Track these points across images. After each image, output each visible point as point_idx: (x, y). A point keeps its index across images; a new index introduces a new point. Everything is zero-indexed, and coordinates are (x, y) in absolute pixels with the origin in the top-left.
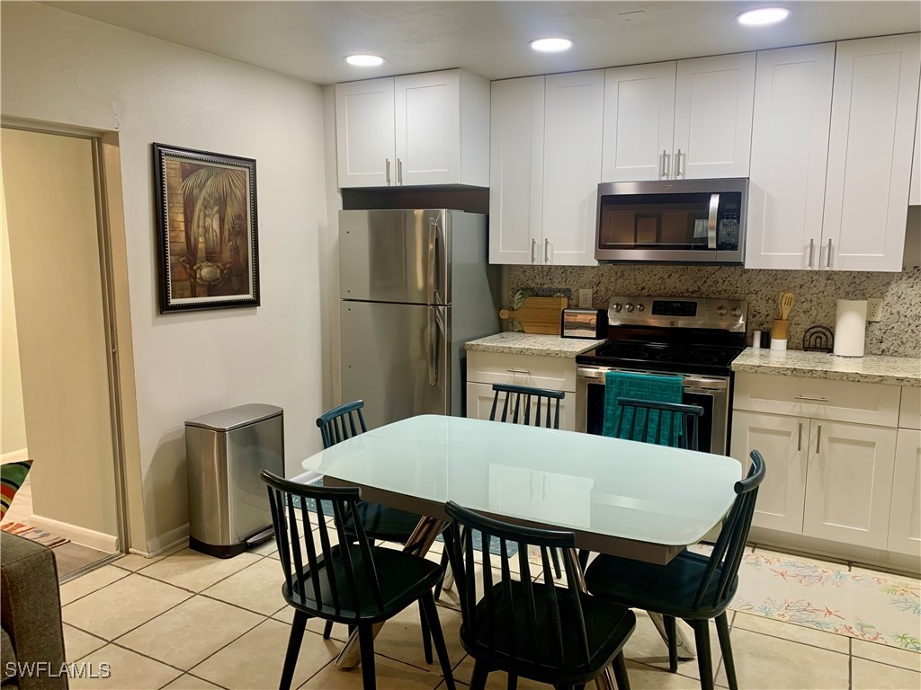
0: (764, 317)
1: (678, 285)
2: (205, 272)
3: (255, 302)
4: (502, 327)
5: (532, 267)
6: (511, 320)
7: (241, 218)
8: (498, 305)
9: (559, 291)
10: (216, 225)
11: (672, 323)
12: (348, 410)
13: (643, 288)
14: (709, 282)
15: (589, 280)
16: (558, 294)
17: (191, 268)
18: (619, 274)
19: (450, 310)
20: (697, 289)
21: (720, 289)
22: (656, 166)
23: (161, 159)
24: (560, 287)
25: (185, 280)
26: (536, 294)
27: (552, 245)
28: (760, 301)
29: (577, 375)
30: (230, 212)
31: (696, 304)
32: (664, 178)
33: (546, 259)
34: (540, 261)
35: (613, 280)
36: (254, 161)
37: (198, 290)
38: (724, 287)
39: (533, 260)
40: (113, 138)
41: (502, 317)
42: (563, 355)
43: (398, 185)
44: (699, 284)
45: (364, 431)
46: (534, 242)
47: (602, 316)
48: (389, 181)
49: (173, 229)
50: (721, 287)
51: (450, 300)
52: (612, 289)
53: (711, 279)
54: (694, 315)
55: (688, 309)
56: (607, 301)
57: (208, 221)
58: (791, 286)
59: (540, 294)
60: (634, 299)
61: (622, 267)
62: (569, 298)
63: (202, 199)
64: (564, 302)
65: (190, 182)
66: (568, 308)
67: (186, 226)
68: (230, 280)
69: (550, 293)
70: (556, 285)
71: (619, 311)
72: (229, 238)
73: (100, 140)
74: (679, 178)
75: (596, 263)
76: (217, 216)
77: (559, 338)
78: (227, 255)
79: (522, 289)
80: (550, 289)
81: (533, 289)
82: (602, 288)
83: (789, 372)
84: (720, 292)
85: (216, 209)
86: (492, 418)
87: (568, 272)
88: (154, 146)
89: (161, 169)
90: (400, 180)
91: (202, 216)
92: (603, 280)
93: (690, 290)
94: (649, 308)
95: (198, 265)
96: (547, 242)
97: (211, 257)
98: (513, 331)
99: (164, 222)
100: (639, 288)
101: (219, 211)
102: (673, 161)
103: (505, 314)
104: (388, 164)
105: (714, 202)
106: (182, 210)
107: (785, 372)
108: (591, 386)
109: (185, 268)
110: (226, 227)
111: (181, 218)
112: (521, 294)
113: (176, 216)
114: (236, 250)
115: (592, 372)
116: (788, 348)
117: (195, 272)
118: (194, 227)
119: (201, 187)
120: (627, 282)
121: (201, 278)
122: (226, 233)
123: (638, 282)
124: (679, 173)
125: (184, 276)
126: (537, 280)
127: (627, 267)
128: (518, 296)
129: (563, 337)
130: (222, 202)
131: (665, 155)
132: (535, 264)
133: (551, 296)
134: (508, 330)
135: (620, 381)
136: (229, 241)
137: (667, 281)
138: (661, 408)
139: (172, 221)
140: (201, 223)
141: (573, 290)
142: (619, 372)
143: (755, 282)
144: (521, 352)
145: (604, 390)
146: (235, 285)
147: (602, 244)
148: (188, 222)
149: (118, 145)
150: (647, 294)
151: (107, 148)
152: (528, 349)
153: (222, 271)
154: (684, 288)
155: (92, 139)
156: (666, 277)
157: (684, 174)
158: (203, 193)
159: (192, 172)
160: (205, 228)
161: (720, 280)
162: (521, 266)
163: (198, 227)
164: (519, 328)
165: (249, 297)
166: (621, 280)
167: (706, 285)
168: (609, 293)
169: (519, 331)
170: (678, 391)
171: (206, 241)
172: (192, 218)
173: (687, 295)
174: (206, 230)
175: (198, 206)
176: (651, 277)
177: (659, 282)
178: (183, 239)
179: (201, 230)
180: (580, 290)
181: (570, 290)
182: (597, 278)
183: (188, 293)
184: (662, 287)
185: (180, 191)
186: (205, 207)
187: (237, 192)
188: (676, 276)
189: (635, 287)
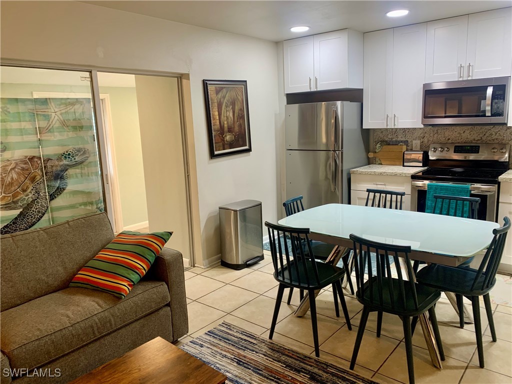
1: (469, 137)
2: (228, 137)
4: (369, 162)
5: (387, 129)
6: (375, 158)
7: (241, 110)
8: (368, 150)
9: (402, 142)
10: (231, 115)
11: (465, 157)
12: (296, 200)
13: (449, 139)
14: (487, 135)
15: (419, 135)
16: (401, 144)
17: (222, 136)
18: (435, 132)
19: (342, 153)
20: (480, 139)
21: (493, 138)
22: (456, 73)
23: (207, 87)
24: (402, 140)
25: (220, 142)
26: (388, 143)
27: (398, 118)
29: (412, 185)
30: (237, 108)
31: (479, 146)
32: (461, 79)
33: (395, 125)
34: (391, 126)
35: (431, 135)
36: (246, 81)
37: (226, 146)
38: (496, 137)
39: (387, 125)
40: (187, 76)
41: (370, 157)
42: (404, 175)
43: (315, 90)
44: (481, 135)
45: (303, 210)
46: (388, 116)
47: (426, 155)
48: (310, 88)
49: (214, 119)
51: (342, 148)
52: (431, 140)
53: (488, 133)
54: (478, 152)
55: (475, 149)
56: (428, 147)
57: (228, 113)
59: (391, 143)
60: (444, 146)
61: (436, 128)
62: (407, 146)
63: (225, 103)
64: (404, 148)
65: (220, 96)
66: (407, 150)
67: (219, 117)
68: (238, 140)
69: (396, 143)
70: (399, 139)
71: (435, 152)
72: (237, 120)
73: (181, 78)
74: (470, 78)
75: (422, 126)
76: (231, 111)
77: (402, 167)
78: (237, 129)
79: (381, 141)
80: (396, 141)
81: (387, 141)
82: (426, 140)
84: (493, 140)
85: (231, 107)
86: (366, 205)
87: (406, 132)
88: (204, 81)
89: (207, 91)
90: (316, 88)
91: (225, 111)
92: (426, 135)
93: (476, 139)
94: (452, 150)
95: (225, 135)
96: (395, 116)
97: (230, 130)
98: (375, 164)
99: (210, 116)
100: (447, 139)
101: (232, 108)
102: (466, 69)
103: (371, 155)
104: (310, 80)
105: (490, 91)
106: (217, 109)
108: (419, 191)
109: (220, 136)
110: (236, 115)
111: (217, 113)
112: (380, 144)
113: (215, 113)
114: (240, 126)
115: (420, 183)
117: (224, 138)
118: (222, 117)
119: (224, 97)
120: (440, 136)
121: (226, 141)
122: (236, 118)
123: (446, 136)
124: (469, 76)
125: (220, 141)
126: (389, 137)
127: (440, 128)
128: (378, 145)
129: (404, 166)
130: (233, 104)
131: (461, 66)
132: (388, 127)
133: (397, 145)
134: (373, 164)
135: (435, 188)
136: (237, 122)
137: (462, 134)
138: (457, 199)
139: (213, 115)
140: (225, 115)
141: (409, 141)
142: (434, 183)
144: (381, 174)
145: (426, 192)
146: (241, 143)
147: (425, 116)
148: (220, 115)
149: (189, 80)
150: (451, 142)
151: (184, 81)
152: (384, 172)
153: (235, 137)
154: (472, 138)
155: (177, 77)
156: (462, 132)
157: (472, 76)
158: (225, 100)
159: (220, 91)
160: (227, 117)
161: (494, 133)
162: (380, 129)
163: (224, 117)
164: (379, 162)
165: (247, 147)
166: (436, 135)
167: (485, 136)
168: (430, 142)
169: (379, 164)
170: (467, 192)
171: (228, 123)
172: (221, 113)
173: (474, 142)
174: (227, 118)
175: (224, 107)
176: (453, 133)
177: (458, 135)
178: (218, 123)
179: (225, 118)
180: (413, 141)
181: (407, 141)
182: (423, 134)
183: (221, 148)
184: (460, 138)
185: (215, 101)
186: (226, 107)
187: (239, 98)
188: (468, 132)
189: (444, 139)
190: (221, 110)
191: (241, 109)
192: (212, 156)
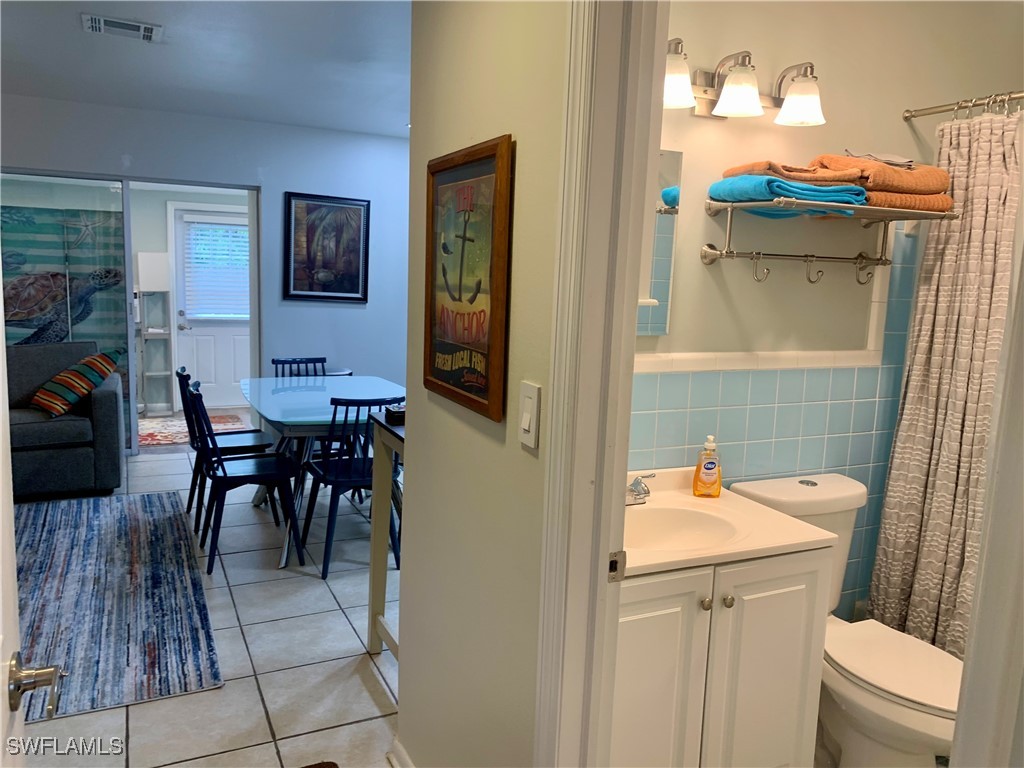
2: (322, 275)
3: (364, 299)
7: (355, 241)
10: (332, 245)
17: (310, 272)
23: (291, 202)
25: (305, 280)
30: (345, 237)
36: (369, 202)
37: (315, 287)
49: (297, 246)
57: (326, 242)
63: (322, 227)
65: (313, 216)
67: (308, 245)
68: (342, 283)
72: (344, 252)
76: (334, 239)
78: (341, 265)
85: (334, 234)
91: (321, 238)
95: (316, 270)
97: (326, 265)
99: (290, 242)
101: (336, 236)
106: (305, 233)
109: (305, 272)
110: (341, 247)
111: (303, 239)
113: (300, 238)
114: (349, 263)
117: (313, 275)
118: (314, 245)
119: (322, 219)
121: (318, 279)
122: (341, 250)
125: (304, 277)
130: (339, 230)
136: (343, 256)
139: (296, 241)
140: (320, 243)
146: (346, 284)
148: (309, 242)
153: (336, 276)
158: (324, 223)
160: (322, 246)
163: (318, 245)
165: (359, 295)
171: (323, 255)
172: (313, 240)
174: (324, 248)
175: (319, 230)
178: (304, 252)
179: (320, 248)
183: (307, 287)
185: (304, 222)
186: (325, 231)
187: (353, 224)
190: (313, 235)
191: (353, 240)
192: (287, 296)
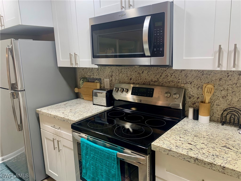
0: (196, 99)
1: (147, 77)
6: (80, 93)
9: (97, 79)
11: (140, 101)
13: (131, 79)
14: (163, 76)
15: (108, 74)
16: (97, 81)
18: (120, 71)
20: (157, 80)
21: (169, 80)
24: (97, 77)
28: (193, 88)
35: (117, 74)
38: (171, 79)
39: (72, 64)
41: (76, 92)
44: (158, 77)
50: (170, 79)
52: (118, 79)
53: (164, 74)
54: (152, 97)
58: (214, 79)
59: (90, 80)
62: (101, 83)
69: (93, 81)
70: (95, 77)
71: (117, 92)
79: (83, 78)
80: (93, 78)
81: (87, 78)
83: (192, 161)
84: (169, 82)
87: (99, 70)
92: (114, 74)
93: (153, 81)
94: (130, 91)
98: (81, 98)
100: (129, 79)
103: (77, 90)
105: (147, 23)
107: (188, 159)
112: (83, 80)
116: (211, 120)
120: (124, 75)
123: (129, 75)
126: (89, 74)
127: (123, 67)
128: (81, 82)
129: (93, 104)
133: (93, 82)
135: (86, 146)
137: (142, 75)
141: (102, 79)
143: (190, 76)
144: (55, 117)
147: (95, 55)
150: (133, 82)
154: (150, 79)
156: (141, 72)
157: (133, 5)
161: (169, 75)
166: (121, 74)
167: (162, 78)
173: (152, 83)
176: (134, 73)
177: (138, 75)
180: (105, 79)
181: (100, 79)
182: (111, 73)
184: (140, 78)
188: (146, 72)
189: (127, 78)
